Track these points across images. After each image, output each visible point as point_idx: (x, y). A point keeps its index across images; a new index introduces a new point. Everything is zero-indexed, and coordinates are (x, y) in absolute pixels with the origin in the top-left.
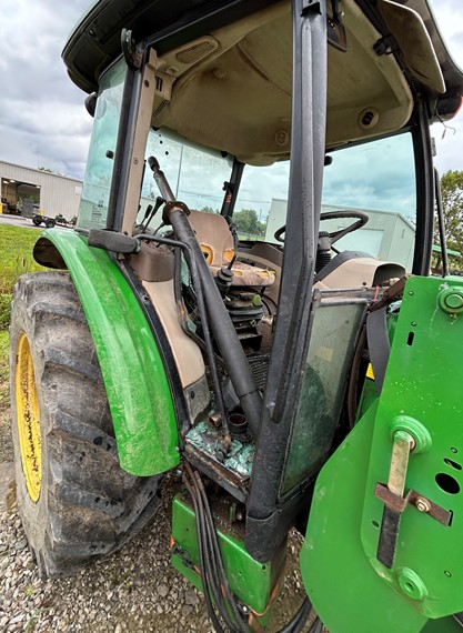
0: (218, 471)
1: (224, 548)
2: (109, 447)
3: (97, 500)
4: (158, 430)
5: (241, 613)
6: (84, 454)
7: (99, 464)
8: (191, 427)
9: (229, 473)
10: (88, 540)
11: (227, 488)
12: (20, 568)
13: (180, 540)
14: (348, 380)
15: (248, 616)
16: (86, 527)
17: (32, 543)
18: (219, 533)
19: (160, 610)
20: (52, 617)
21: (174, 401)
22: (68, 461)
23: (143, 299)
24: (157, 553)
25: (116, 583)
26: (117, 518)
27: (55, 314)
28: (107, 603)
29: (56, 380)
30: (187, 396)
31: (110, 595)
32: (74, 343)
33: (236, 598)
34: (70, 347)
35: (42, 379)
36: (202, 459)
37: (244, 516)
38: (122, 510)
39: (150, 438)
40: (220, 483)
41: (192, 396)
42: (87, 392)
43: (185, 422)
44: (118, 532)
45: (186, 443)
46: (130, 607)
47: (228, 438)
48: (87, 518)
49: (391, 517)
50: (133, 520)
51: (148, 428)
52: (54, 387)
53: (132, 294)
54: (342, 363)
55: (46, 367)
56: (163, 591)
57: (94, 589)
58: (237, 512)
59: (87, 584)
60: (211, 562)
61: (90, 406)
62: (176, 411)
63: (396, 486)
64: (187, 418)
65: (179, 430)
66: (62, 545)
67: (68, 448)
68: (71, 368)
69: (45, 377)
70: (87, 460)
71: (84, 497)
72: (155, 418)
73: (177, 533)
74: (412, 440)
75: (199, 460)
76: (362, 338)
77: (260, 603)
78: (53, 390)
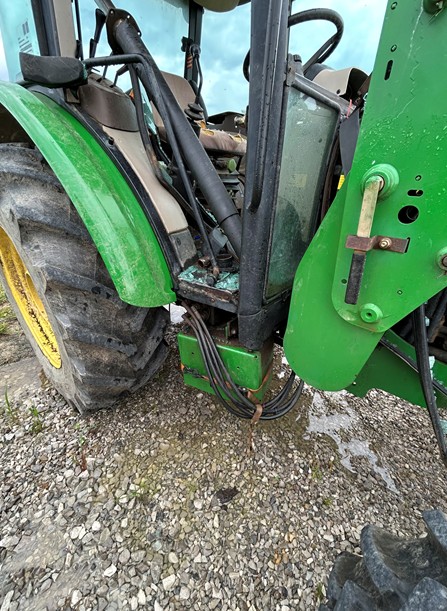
0: (211, 295)
1: (224, 356)
2: (108, 296)
3: (110, 340)
4: (151, 269)
5: (242, 392)
6: (85, 304)
7: (104, 313)
8: (182, 270)
9: (221, 293)
10: (111, 375)
11: (220, 306)
12: (64, 416)
13: (189, 364)
14: (321, 200)
15: (247, 393)
16: (107, 366)
17: (68, 397)
18: (219, 346)
19: (183, 421)
20: (100, 437)
21: (160, 245)
22: (72, 312)
23: (107, 143)
24: (174, 391)
25: (145, 412)
26: (131, 356)
27: (13, 174)
28: (141, 423)
29: (37, 240)
30: (174, 242)
31: (142, 420)
32: (45, 204)
33: (237, 386)
34: (42, 208)
35: (22, 242)
36: (196, 290)
37: (237, 332)
38: (135, 350)
39: (143, 274)
40: (213, 304)
41: (179, 242)
42: (73, 250)
43: (175, 264)
44: (136, 369)
45: (179, 282)
46: (159, 423)
47: (216, 269)
48: (105, 358)
49: (358, 261)
50: (147, 359)
51: (140, 265)
52: (37, 247)
53: (93, 141)
54: (315, 190)
55: (21, 226)
56: (184, 411)
57: (129, 418)
58: (231, 329)
59: (123, 416)
60: (214, 365)
61: (80, 262)
62: (165, 254)
63: (364, 230)
64: (177, 261)
65: (171, 272)
66: (88, 377)
67: (69, 300)
68: (48, 225)
69: (24, 239)
70: (91, 310)
71: (96, 338)
72: (145, 259)
73: (185, 360)
74: (381, 179)
75: (194, 292)
76: (335, 149)
77: (255, 383)
78: (36, 251)
